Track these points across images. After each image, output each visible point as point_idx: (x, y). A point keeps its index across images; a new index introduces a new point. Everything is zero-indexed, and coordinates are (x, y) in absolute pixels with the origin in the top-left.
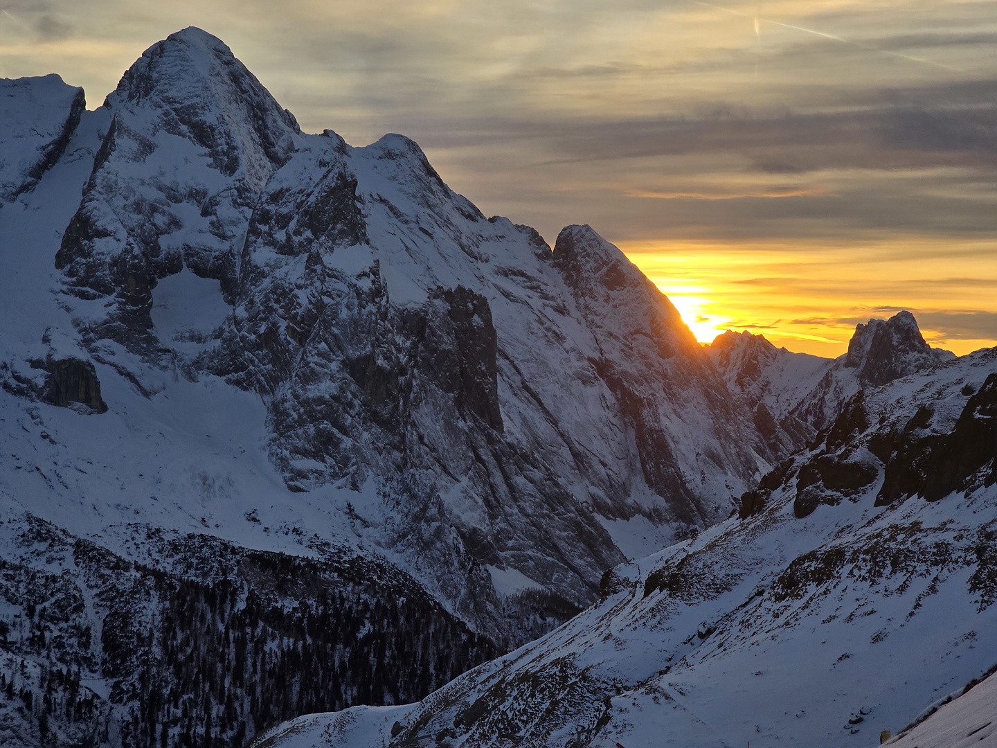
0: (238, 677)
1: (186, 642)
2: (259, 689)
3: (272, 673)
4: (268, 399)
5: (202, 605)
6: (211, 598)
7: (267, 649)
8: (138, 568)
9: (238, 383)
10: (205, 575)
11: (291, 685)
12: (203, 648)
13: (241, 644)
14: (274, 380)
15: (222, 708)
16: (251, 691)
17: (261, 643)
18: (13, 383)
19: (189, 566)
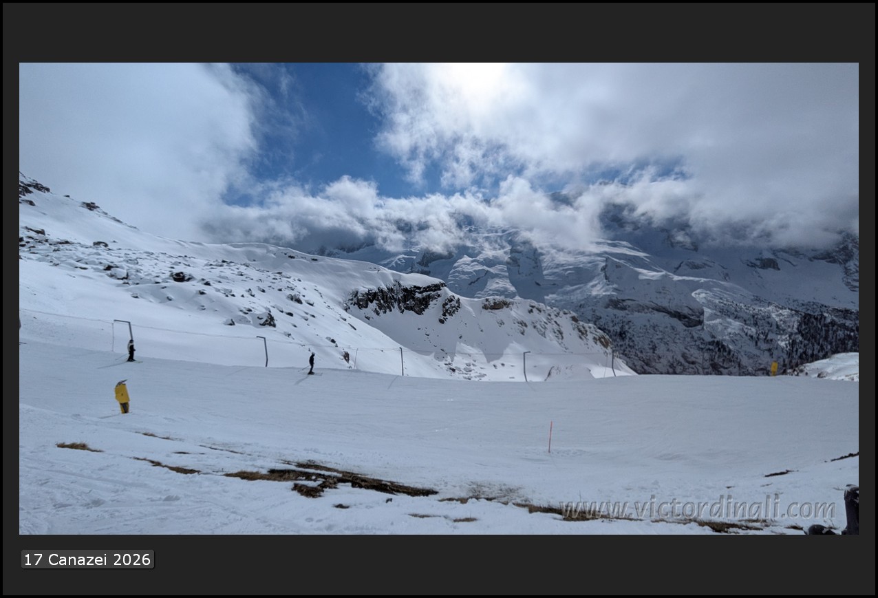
0: (826, 338)
1: (806, 329)
2: (834, 344)
3: (840, 340)
4: (843, 266)
5: (813, 320)
6: (816, 319)
7: (838, 333)
8: (789, 309)
9: (830, 262)
10: (814, 312)
11: (848, 344)
12: (812, 331)
13: (827, 331)
14: (846, 261)
15: (819, 347)
16: (831, 343)
17: (835, 332)
18: (750, 264)
19: (808, 310)
